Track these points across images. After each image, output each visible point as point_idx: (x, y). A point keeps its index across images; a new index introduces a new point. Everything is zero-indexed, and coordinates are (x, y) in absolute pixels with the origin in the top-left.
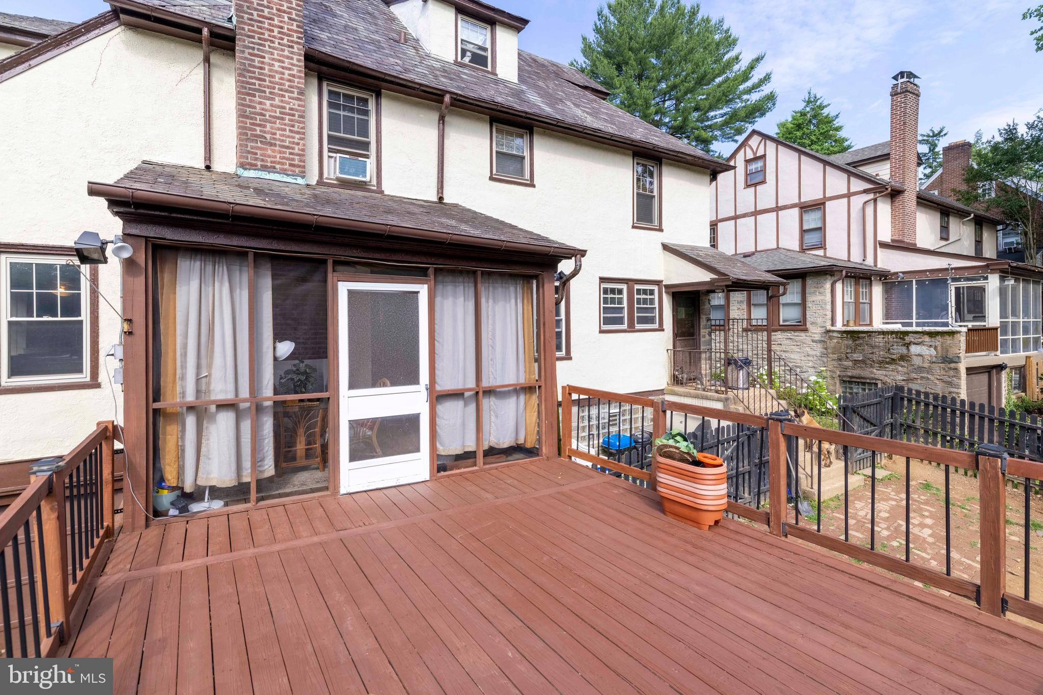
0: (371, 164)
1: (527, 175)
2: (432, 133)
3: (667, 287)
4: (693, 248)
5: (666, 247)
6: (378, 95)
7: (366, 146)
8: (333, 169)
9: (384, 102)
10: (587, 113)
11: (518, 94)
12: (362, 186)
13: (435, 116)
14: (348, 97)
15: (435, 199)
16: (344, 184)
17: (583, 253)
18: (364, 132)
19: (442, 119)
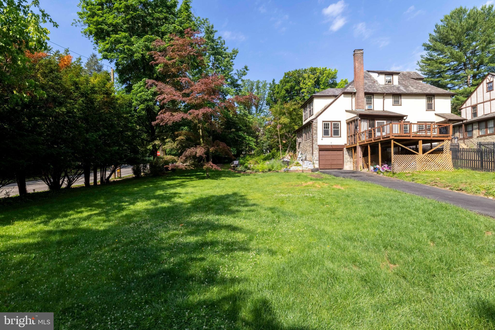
0: (372, 106)
1: (400, 104)
2: (382, 100)
3: (436, 123)
4: (441, 114)
5: (436, 114)
6: (373, 95)
7: (371, 103)
8: (367, 107)
9: (374, 97)
10: (415, 88)
11: (398, 88)
12: (371, 110)
13: (382, 97)
14: (369, 97)
15: (382, 110)
16: (368, 110)
17: (407, 116)
18: (371, 101)
19: (384, 97)
